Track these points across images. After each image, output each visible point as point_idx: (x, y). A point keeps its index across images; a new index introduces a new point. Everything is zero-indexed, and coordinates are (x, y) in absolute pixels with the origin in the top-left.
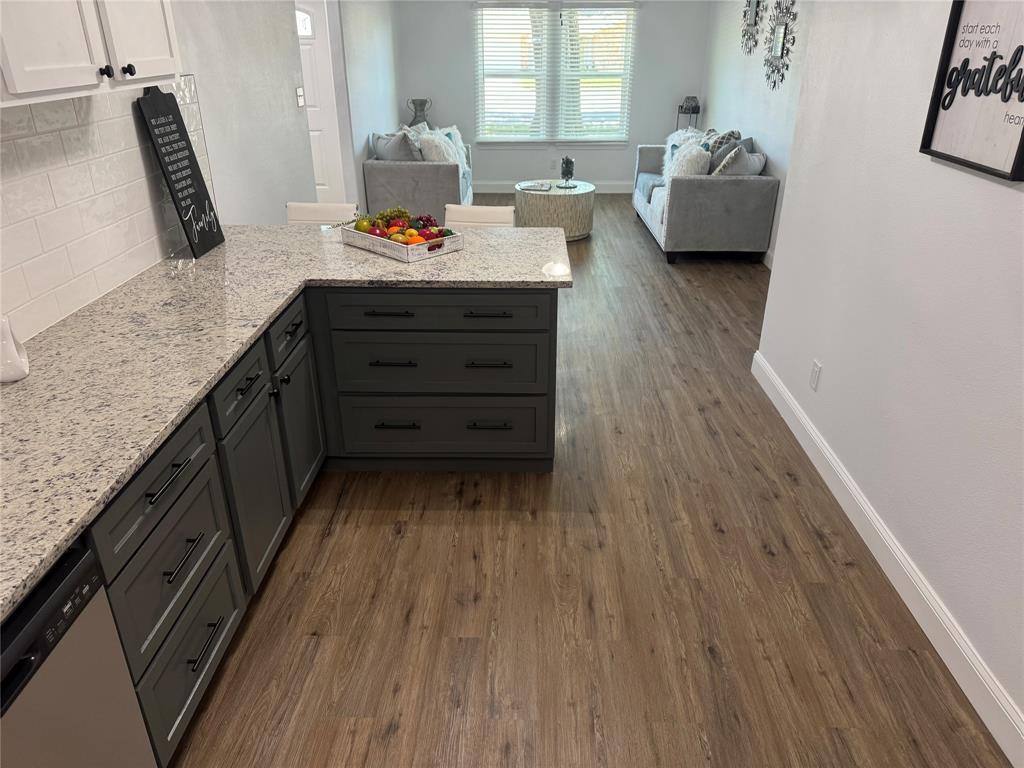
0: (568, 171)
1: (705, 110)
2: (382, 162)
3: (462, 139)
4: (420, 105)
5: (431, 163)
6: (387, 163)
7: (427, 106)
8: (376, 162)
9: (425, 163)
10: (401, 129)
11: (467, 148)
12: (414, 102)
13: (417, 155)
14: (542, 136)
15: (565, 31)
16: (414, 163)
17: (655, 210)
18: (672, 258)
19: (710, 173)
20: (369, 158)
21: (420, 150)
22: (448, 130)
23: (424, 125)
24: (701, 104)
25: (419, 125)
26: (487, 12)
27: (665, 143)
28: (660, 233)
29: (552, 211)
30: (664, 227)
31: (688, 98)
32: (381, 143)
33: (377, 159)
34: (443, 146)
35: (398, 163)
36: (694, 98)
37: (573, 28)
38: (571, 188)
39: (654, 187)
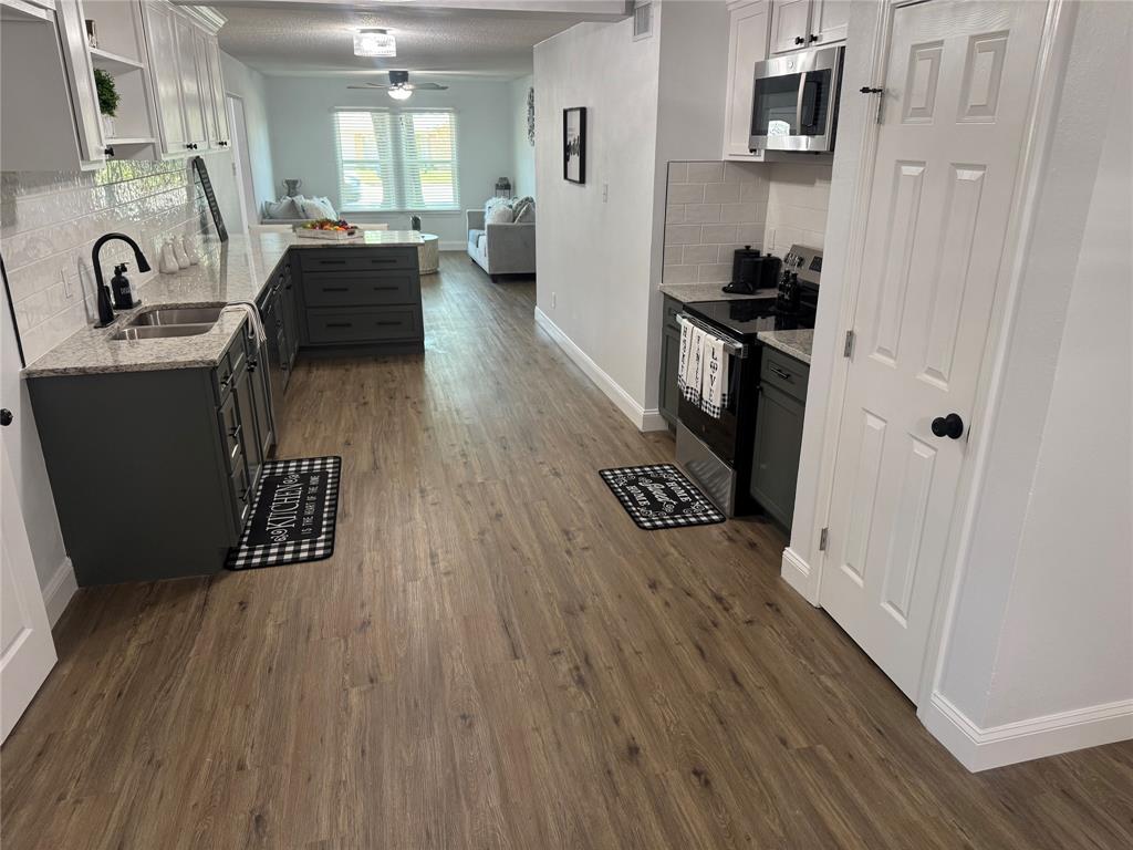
0: (416, 225)
1: (514, 187)
2: (275, 220)
3: (332, 206)
4: (292, 183)
6: (280, 221)
7: (298, 185)
8: (271, 220)
12: (287, 182)
13: (302, 214)
14: (394, 207)
15: (404, 130)
17: (480, 252)
18: (496, 279)
19: (514, 220)
21: (304, 211)
22: (321, 200)
23: (301, 196)
24: (511, 182)
26: (341, 114)
27: (484, 207)
28: (484, 263)
30: (487, 258)
31: (501, 179)
32: (273, 207)
33: (271, 218)
34: (320, 208)
35: (289, 220)
36: (505, 179)
37: (410, 126)
39: (479, 236)
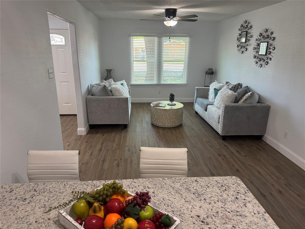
1: (216, 73)
2: (94, 96)
3: (127, 85)
4: (109, 71)
5: (116, 97)
6: (97, 97)
7: (112, 71)
8: (92, 97)
9: (113, 97)
10: (102, 82)
11: (129, 88)
12: (107, 70)
13: (110, 93)
14: (155, 82)
16: (109, 97)
17: (212, 115)
18: (224, 138)
19: (239, 101)
20: (89, 95)
21: (111, 91)
22: (122, 82)
23: (111, 80)
25: (110, 80)
26: (134, 37)
28: (217, 127)
29: (167, 116)
30: (220, 125)
31: (209, 69)
32: (94, 89)
33: (92, 95)
34: (121, 89)
35: (102, 97)
36: (212, 69)
38: (173, 105)
39: (208, 105)
